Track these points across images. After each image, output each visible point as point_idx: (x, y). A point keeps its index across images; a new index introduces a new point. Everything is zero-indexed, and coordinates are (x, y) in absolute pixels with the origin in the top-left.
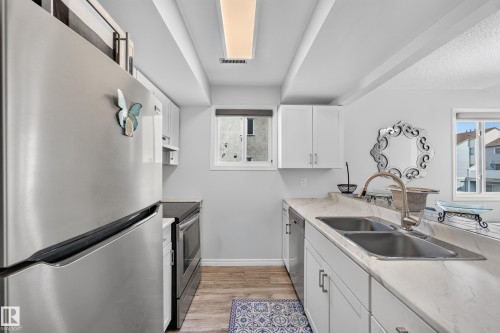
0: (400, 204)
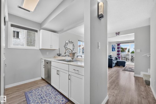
0: (71, 56)
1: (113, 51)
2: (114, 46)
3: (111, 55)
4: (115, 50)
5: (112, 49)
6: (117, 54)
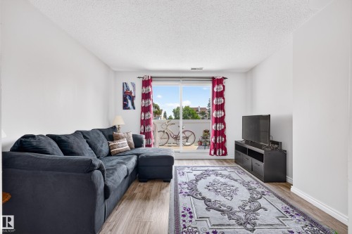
1: (125, 107)
2: (131, 89)
5: (125, 100)
6: (142, 122)
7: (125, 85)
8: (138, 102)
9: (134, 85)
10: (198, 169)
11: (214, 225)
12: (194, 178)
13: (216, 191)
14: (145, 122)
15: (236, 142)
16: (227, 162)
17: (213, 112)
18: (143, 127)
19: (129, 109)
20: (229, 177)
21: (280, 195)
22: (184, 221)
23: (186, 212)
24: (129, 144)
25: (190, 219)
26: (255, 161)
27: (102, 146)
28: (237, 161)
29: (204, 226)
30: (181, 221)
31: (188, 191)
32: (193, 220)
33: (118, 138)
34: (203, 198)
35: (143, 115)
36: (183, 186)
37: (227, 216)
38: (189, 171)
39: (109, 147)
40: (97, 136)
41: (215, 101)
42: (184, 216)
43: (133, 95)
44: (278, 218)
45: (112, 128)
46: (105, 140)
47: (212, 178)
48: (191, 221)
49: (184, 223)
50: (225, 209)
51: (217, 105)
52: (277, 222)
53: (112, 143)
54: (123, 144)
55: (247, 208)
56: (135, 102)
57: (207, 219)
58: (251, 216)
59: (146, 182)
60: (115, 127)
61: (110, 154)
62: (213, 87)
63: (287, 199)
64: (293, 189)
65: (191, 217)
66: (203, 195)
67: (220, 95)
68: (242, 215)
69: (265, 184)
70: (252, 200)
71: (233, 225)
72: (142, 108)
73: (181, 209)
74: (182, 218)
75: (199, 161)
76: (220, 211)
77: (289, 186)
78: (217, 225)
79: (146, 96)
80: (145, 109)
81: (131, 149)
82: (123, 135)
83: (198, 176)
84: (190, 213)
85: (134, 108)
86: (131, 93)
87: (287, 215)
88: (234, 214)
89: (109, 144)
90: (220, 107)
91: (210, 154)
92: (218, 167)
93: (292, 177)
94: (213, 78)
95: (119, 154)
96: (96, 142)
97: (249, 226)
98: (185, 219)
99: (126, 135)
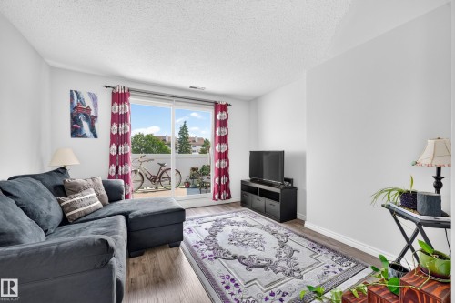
1: (76, 132)
2: (88, 102)
3: (62, 171)
4: (92, 129)
5: (75, 120)
6: (112, 159)
7: (74, 94)
8: (104, 126)
9: (94, 98)
10: (205, 220)
11: (266, 286)
12: (207, 234)
13: (242, 243)
14: (118, 160)
15: (242, 181)
16: (233, 207)
17: (215, 145)
18: (114, 168)
19: (84, 136)
20: (245, 224)
21: (300, 233)
22: (232, 294)
23: (227, 281)
24: (100, 197)
25: (237, 289)
26: (269, 202)
27: (50, 209)
28: (244, 203)
29: (257, 291)
30: (229, 297)
31: (211, 253)
32: (241, 288)
33: (76, 189)
34: (235, 257)
35: (114, 147)
36: (201, 247)
37: (271, 271)
38: (195, 225)
39: (62, 207)
40: (33, 189)
41: (217, 132)
42: (227, 287)
43: (93, 113)
44: (311, 256)
45: (57, 171)
46: (52, 197)
47: (228, 229)
48: (240, 291)
49: (234, 297)
50: (264, 262)
51: (220, 137)
52: (313, 261)
53: (67, 201)
54: (90, 200)
55: (283, 255)
56: (96, 125)
57: (255, 281)
58: (292, 262)
59: (142, 254)
60: (64, 169)
61: (65, 221)
62: (216, 114)
63: (307, 236)
64: (307, 225)
65: (237, 285)
66: (233, 253)
67: (223, 124)
68: (283, 264)
69: (282, 225)
70: (283, 245)
71: (283, 279)
72: (112, 136)
73: (219, 280)
74: (227, 291)
75: (201, 210)
76: (262, 266)
77: (302, 223)
78: (270, 285)
79: (119, 119)
80: (118, 139)
81: (104, 205)
82: (85, 183)
83: (210, 230)
84: (233, 280)
85: (95, 136)
86: (88, 110)
87: (316, 251)
88: (276, 265)
89: (60, 202)
90: (223, 140)
91: (214, 199)
92: (226, 215)
93: (305, 213)
94: (216, 103)
95: (84, 218)
96: (36, 203)
97: (296, 274)
98: (231, 291)
99: (91, 182)
